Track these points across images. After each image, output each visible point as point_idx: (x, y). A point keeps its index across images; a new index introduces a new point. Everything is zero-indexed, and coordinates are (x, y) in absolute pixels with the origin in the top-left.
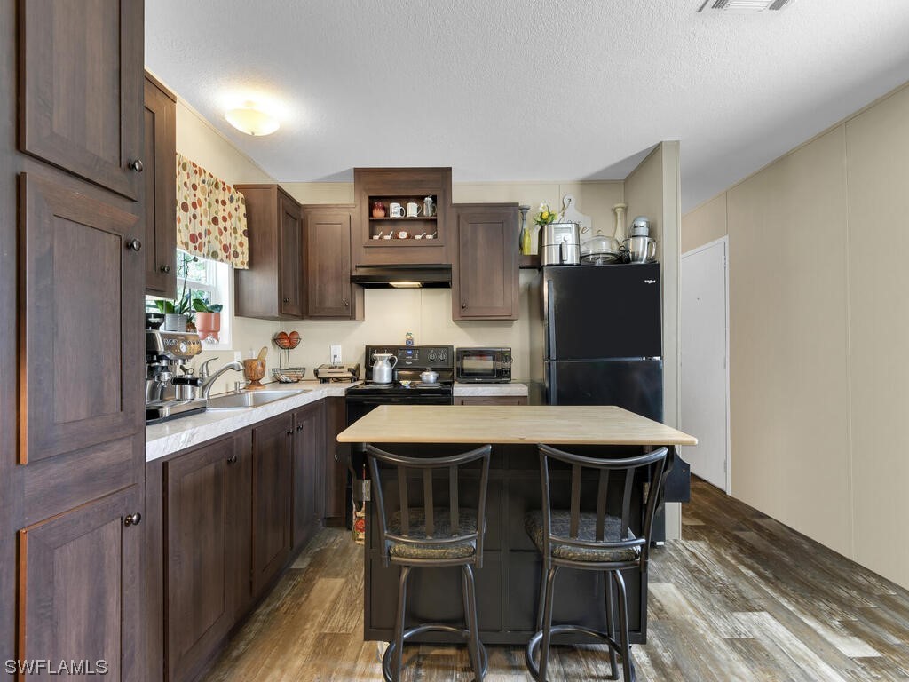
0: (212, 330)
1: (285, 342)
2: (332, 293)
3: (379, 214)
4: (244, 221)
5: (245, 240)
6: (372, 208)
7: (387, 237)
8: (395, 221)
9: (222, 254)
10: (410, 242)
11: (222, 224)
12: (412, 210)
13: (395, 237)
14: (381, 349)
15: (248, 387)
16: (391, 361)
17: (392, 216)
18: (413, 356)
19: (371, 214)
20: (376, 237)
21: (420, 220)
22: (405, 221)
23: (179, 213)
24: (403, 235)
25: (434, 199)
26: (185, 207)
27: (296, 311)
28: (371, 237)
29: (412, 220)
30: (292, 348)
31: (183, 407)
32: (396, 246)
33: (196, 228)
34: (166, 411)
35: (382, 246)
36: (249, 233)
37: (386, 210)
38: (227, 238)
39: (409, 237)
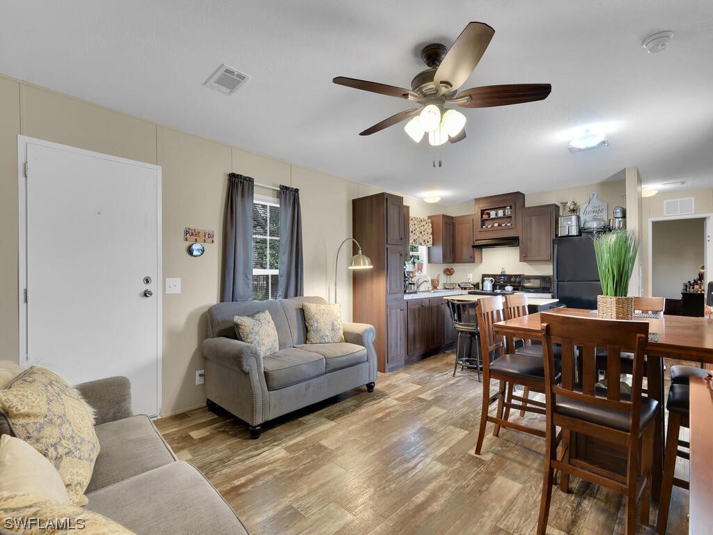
0: (420, 268)
1: (449, 272)
2: (466, 251)
3: (485, 217)
4: (431, 229)
5: (431, 236)
6: (482, 214)
7: (489, 227)
8: (493, 219)
9: (423, 243)
10: (500, 228)
11: (423, 233)
12: (501, 213)
13: (493, 226)
14: (489, 276)
15: (433, 290)
16: (492, 281)
17: (491, 217)
18: (504, 279)
19: (482, 217)
20: (484, 227)
21: (505, 217)
22: (497, 218)
23: (411, 234)
24: (496, 225)
25: (510, 206)
26: (412, 232)
27: (451, 261)
28: (482, 227)
29: (501, 218)
30: (451, 275)
31: (412, 291)
32: (493, 230)
33: (415, 237)
34: (407, 291)
35: (487, 231)
36: (433, 234)
37: (489, 214)
38: (424, 238)
39: (499, 225)
